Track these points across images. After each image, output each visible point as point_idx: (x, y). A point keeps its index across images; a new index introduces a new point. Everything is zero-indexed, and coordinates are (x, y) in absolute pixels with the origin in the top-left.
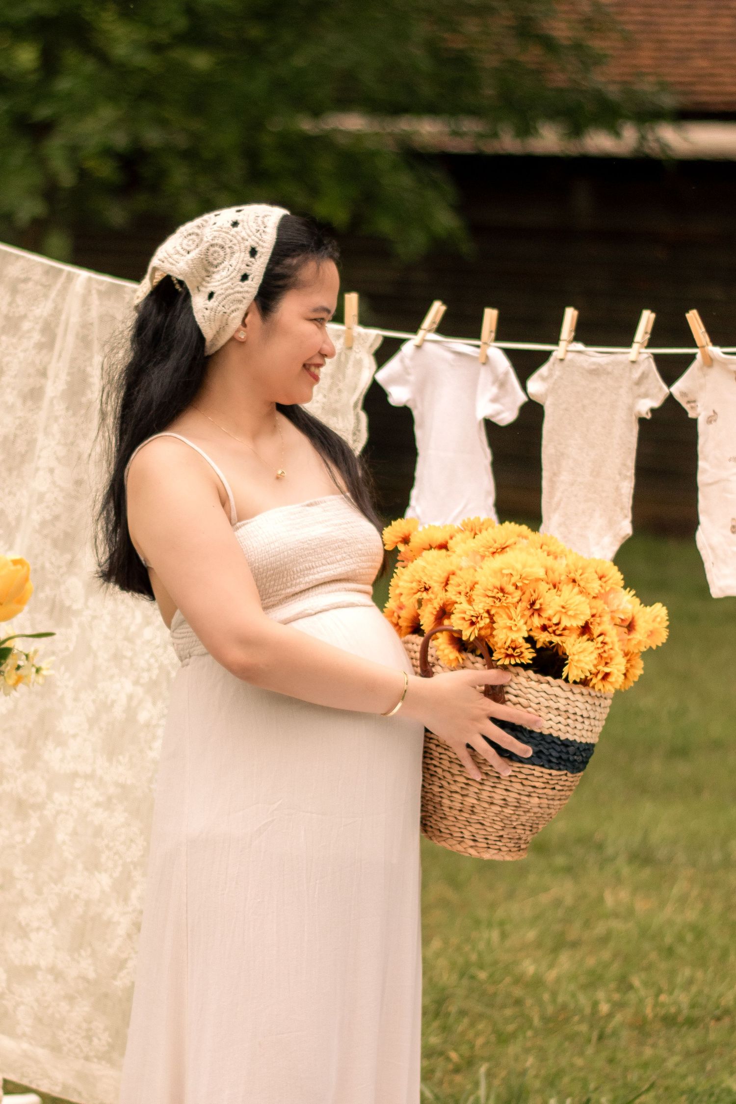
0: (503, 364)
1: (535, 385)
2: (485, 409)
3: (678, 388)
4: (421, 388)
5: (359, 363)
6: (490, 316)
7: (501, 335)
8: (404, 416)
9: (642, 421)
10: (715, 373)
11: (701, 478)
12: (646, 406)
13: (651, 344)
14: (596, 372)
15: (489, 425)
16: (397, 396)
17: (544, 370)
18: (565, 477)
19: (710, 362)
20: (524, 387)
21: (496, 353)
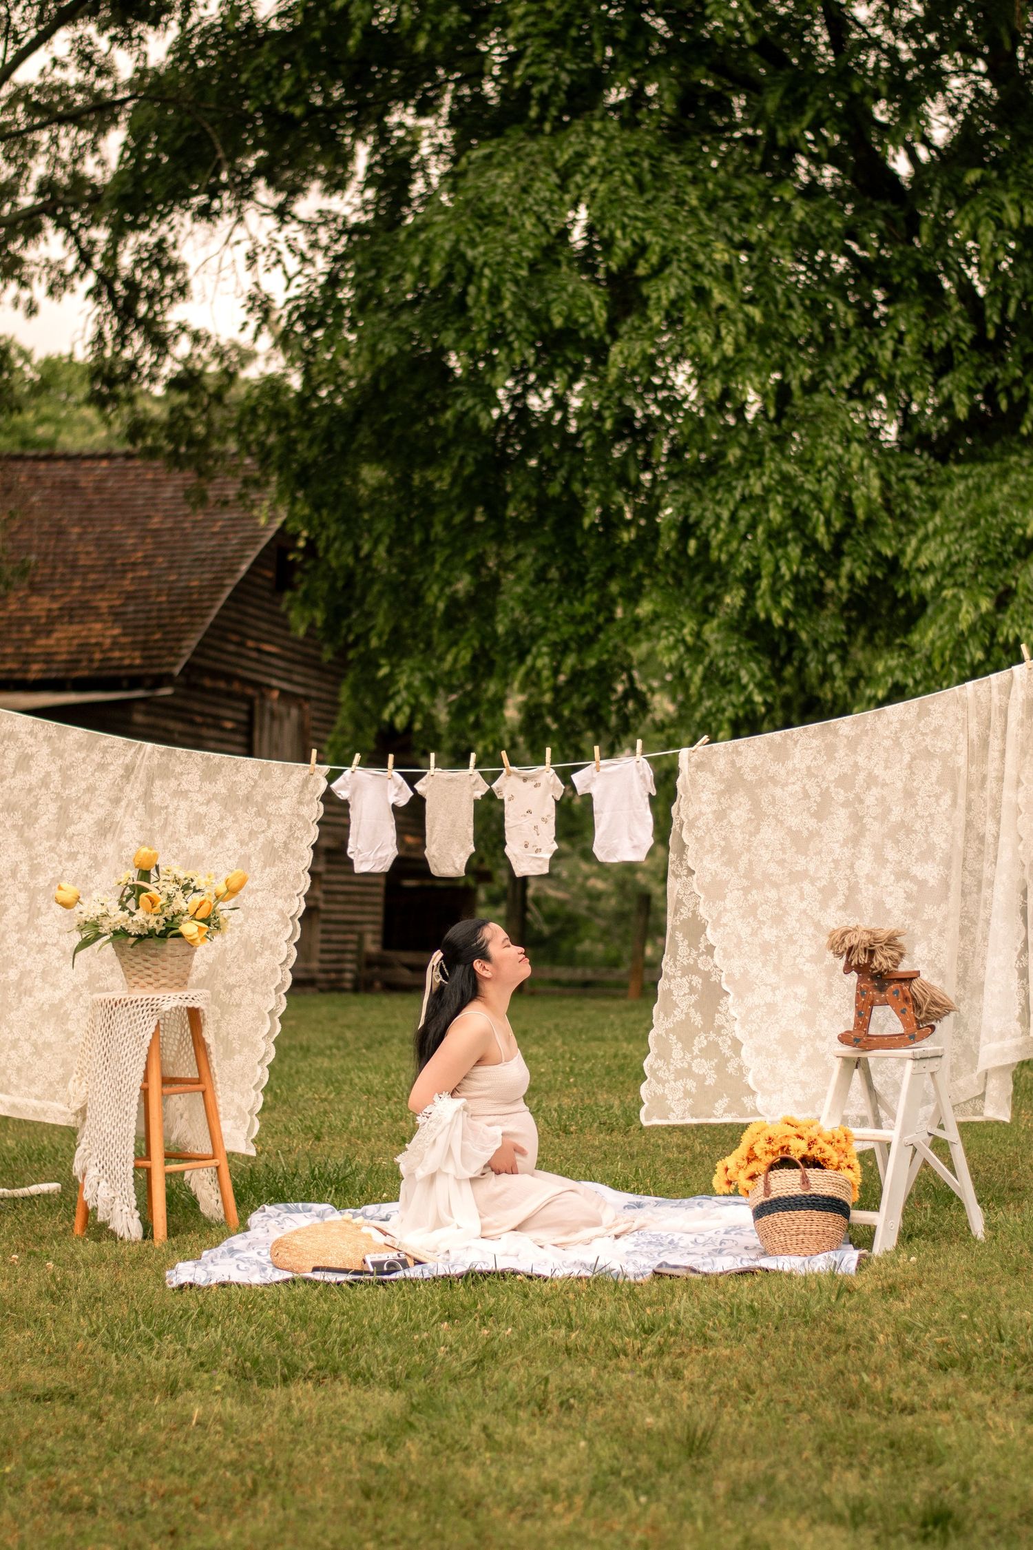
0: (400, 779)
1: (419, 787)
2: (392, 800)
3: (494, 786)
4: (353, 793)
5: (317, 780)
6: (391, 757)
7: (396, 766)
8: (345, 804)
9: (476, 802)
10: (512, 778)
11: (506, 825)
12: (479, 794)
13: (476, 767)
14: (451, 780)
15: (394, 806)
16: (343, 794)
17: (423, 780)
18: (437, 828)
19: (509, 774)
20: (414, 790)
21: (395, 774)
